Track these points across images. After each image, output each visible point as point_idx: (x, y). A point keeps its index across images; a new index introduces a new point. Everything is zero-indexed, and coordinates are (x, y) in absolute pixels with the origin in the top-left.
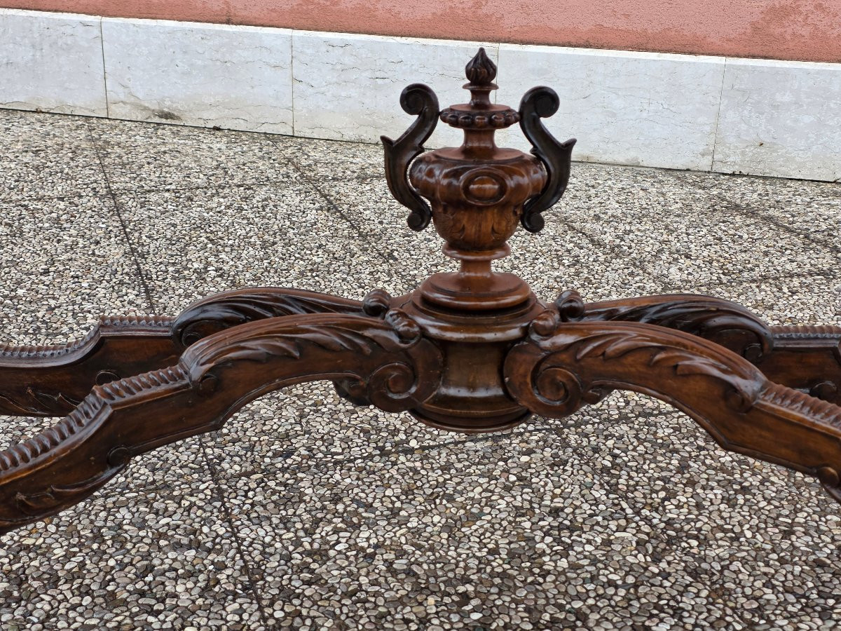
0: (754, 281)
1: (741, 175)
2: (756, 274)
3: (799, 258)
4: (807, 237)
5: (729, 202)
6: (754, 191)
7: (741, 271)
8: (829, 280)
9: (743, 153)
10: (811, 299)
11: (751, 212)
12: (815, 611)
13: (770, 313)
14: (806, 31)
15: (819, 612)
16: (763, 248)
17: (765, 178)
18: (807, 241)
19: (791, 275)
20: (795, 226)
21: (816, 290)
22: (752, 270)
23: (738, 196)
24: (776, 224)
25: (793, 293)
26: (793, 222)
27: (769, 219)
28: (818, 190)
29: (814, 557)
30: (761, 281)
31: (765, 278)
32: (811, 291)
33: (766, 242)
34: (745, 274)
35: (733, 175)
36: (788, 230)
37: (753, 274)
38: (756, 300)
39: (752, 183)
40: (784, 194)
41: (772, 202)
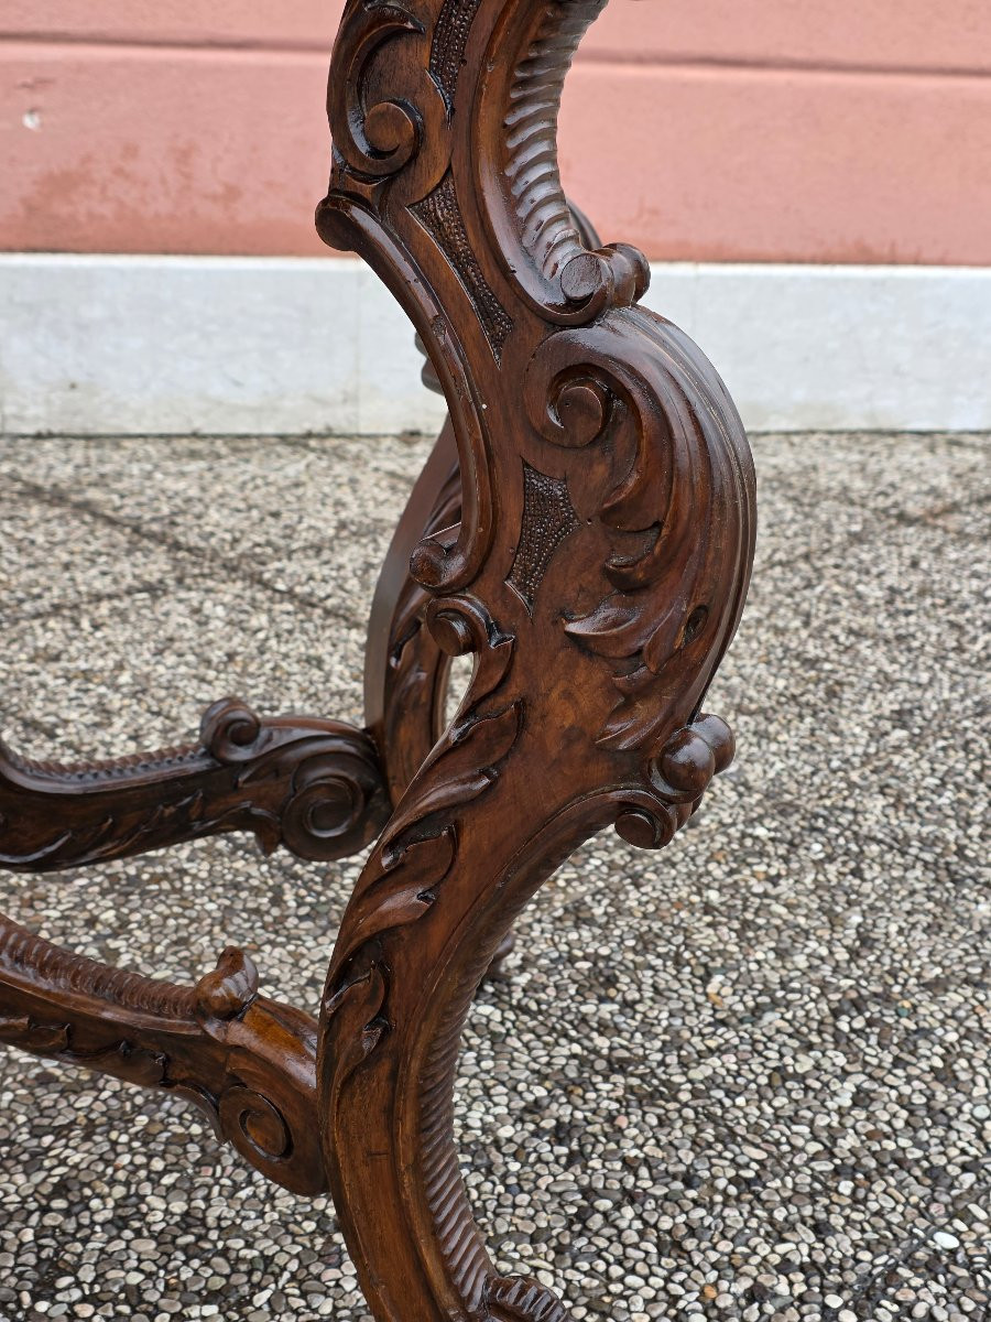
0: (38, 615)
1: (50, 436)
2: (44, 604)
3: (118, 568)
4: (136, 530)
5: (26, 484)
6: (67, 461)
7: (21, 601)
8: (155, 598)
9: (48, 402)
10: (120, 634)
11: (57, 497)
12: (19, 1162)
13: (53, 666)
14: (107, 210)
15: (25, 1163)
16: (65, 557)
17: (88, 437)
18: (136, 537)
19: (98, 598)
20: (122, 513)
21: (133, 618)
22: (39, 596)
23: (42, 472)
24: (94, 514)
25: (96, 627)
26: (121, 507)
27: (85, 506)
28: (167, 451)
29: (37, 1071)
30: (49, 614)
31: (56, 609)
32: (125, 620)
33: (71, 546)
34: (27, 607)
35: (39, 436)
36: (111, 522)
37: (39, 603)
38: (36, 649)
39: (67, 447)
40: (115, 459)
41: (94, 477)
